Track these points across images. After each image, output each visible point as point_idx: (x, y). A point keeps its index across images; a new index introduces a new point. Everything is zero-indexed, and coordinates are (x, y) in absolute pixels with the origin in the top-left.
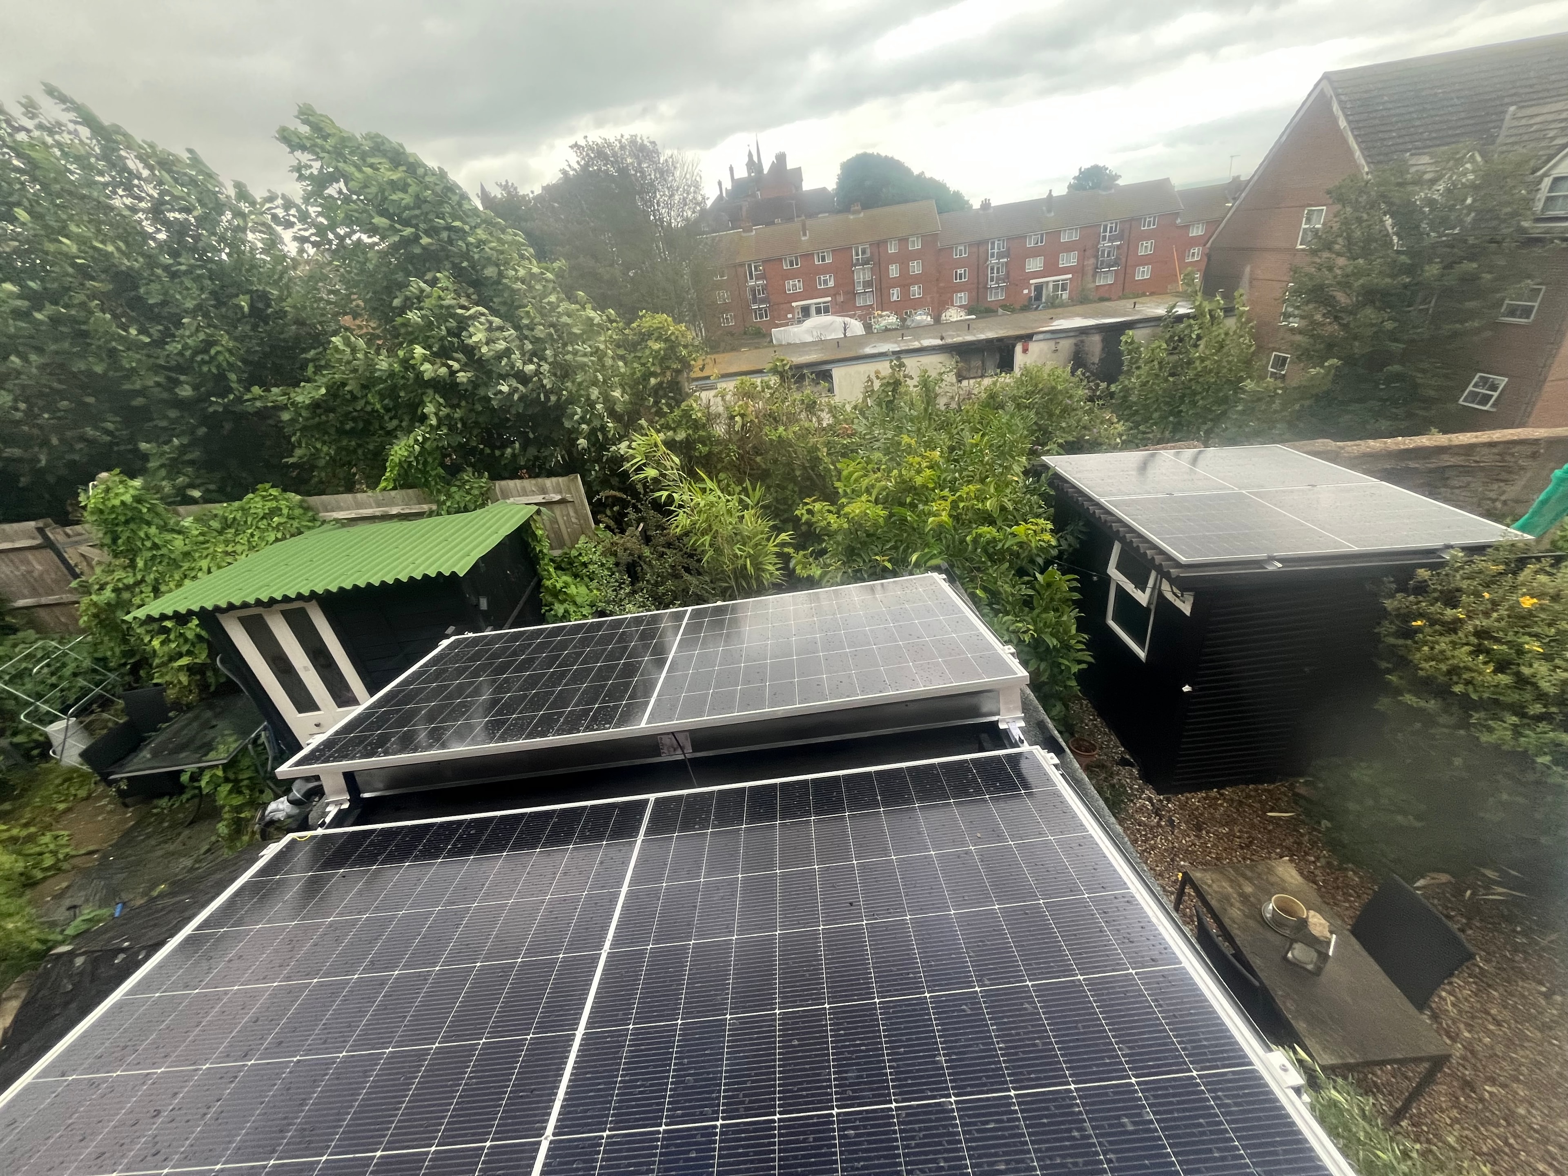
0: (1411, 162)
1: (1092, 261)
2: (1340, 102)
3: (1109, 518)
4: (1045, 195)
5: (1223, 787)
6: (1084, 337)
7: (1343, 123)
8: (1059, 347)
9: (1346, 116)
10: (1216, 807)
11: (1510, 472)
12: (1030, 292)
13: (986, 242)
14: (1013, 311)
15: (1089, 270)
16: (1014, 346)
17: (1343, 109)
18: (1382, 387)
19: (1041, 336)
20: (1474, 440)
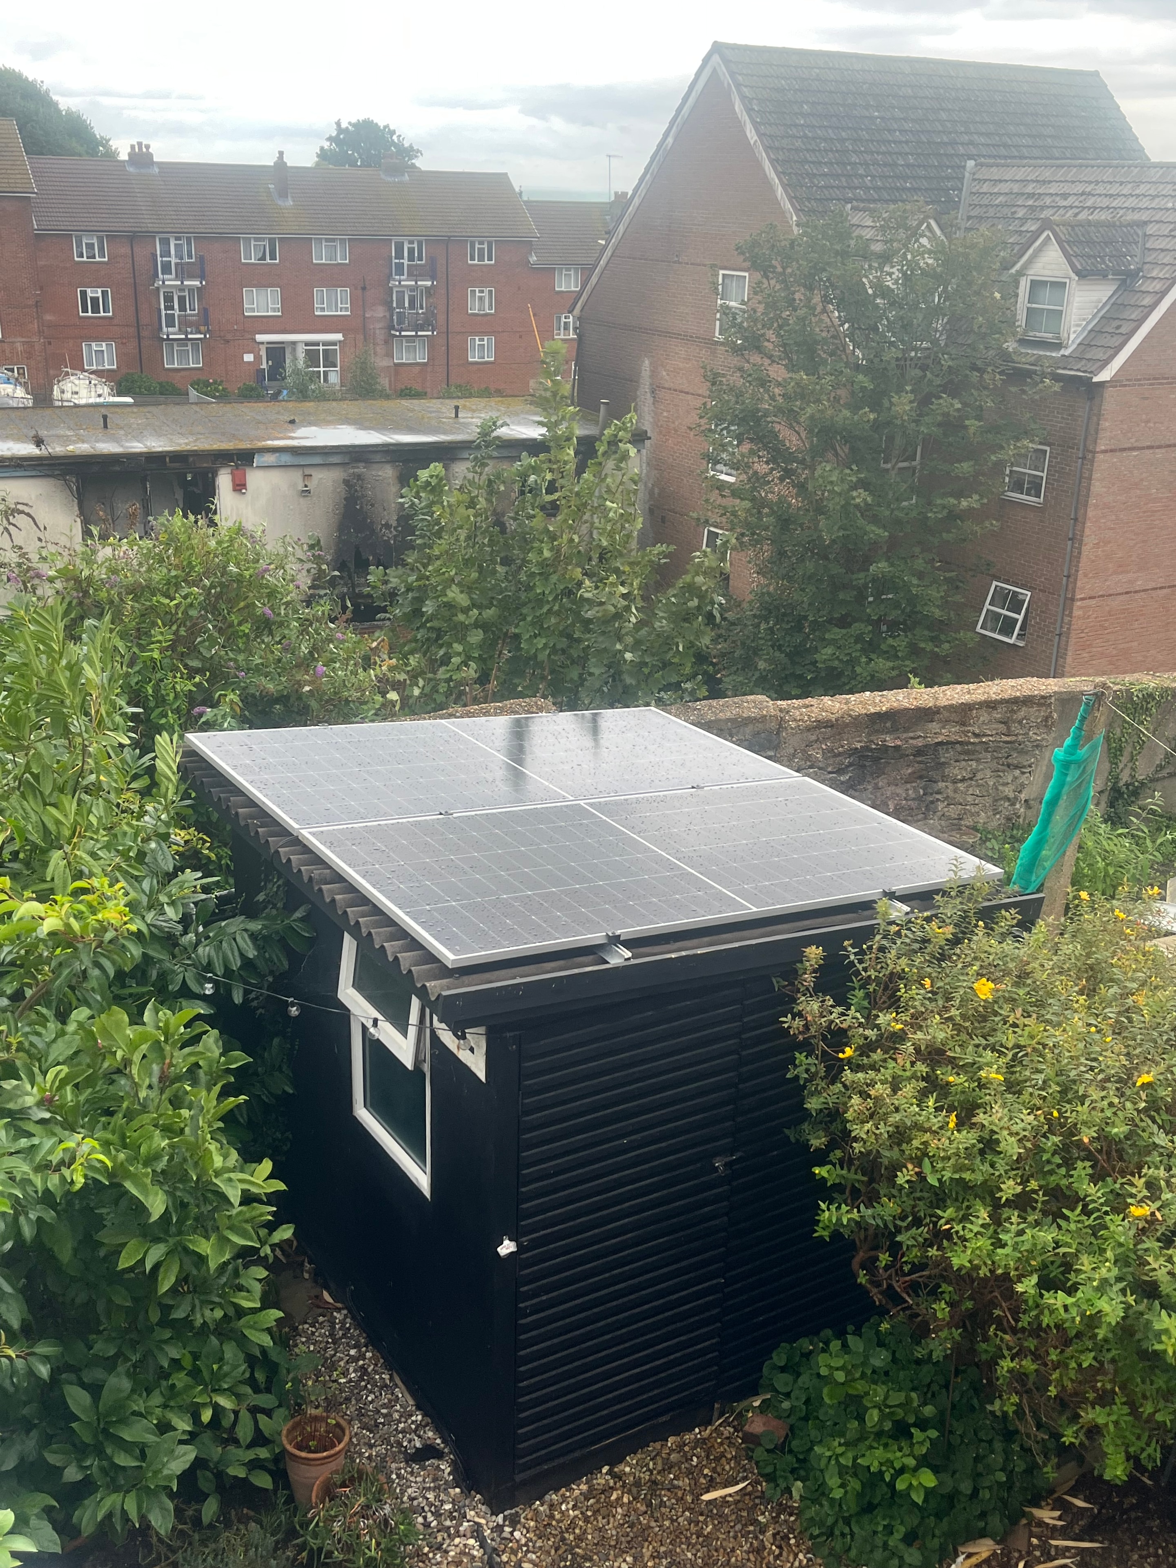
0: (855, 221)
1: (380, 312)
2: (743, 98)
3: (317, 872)
4: (270, 161)
5: (621, 1460)
6: (361, 469)
7: (752, 135)
8: (312, 485)
9: (755, 124)
10: (606, 1509)
11: (1022, 752)
12: (258, 358)
13: (149, 236)
14: (224, 397)
15: (378, 330)
16: (215, 474)
17: (749, 111)
18: (871, 599)
19: (270, 459)
20: (966, 699)
